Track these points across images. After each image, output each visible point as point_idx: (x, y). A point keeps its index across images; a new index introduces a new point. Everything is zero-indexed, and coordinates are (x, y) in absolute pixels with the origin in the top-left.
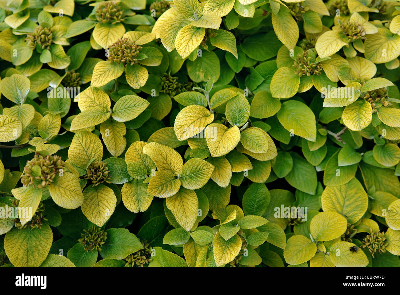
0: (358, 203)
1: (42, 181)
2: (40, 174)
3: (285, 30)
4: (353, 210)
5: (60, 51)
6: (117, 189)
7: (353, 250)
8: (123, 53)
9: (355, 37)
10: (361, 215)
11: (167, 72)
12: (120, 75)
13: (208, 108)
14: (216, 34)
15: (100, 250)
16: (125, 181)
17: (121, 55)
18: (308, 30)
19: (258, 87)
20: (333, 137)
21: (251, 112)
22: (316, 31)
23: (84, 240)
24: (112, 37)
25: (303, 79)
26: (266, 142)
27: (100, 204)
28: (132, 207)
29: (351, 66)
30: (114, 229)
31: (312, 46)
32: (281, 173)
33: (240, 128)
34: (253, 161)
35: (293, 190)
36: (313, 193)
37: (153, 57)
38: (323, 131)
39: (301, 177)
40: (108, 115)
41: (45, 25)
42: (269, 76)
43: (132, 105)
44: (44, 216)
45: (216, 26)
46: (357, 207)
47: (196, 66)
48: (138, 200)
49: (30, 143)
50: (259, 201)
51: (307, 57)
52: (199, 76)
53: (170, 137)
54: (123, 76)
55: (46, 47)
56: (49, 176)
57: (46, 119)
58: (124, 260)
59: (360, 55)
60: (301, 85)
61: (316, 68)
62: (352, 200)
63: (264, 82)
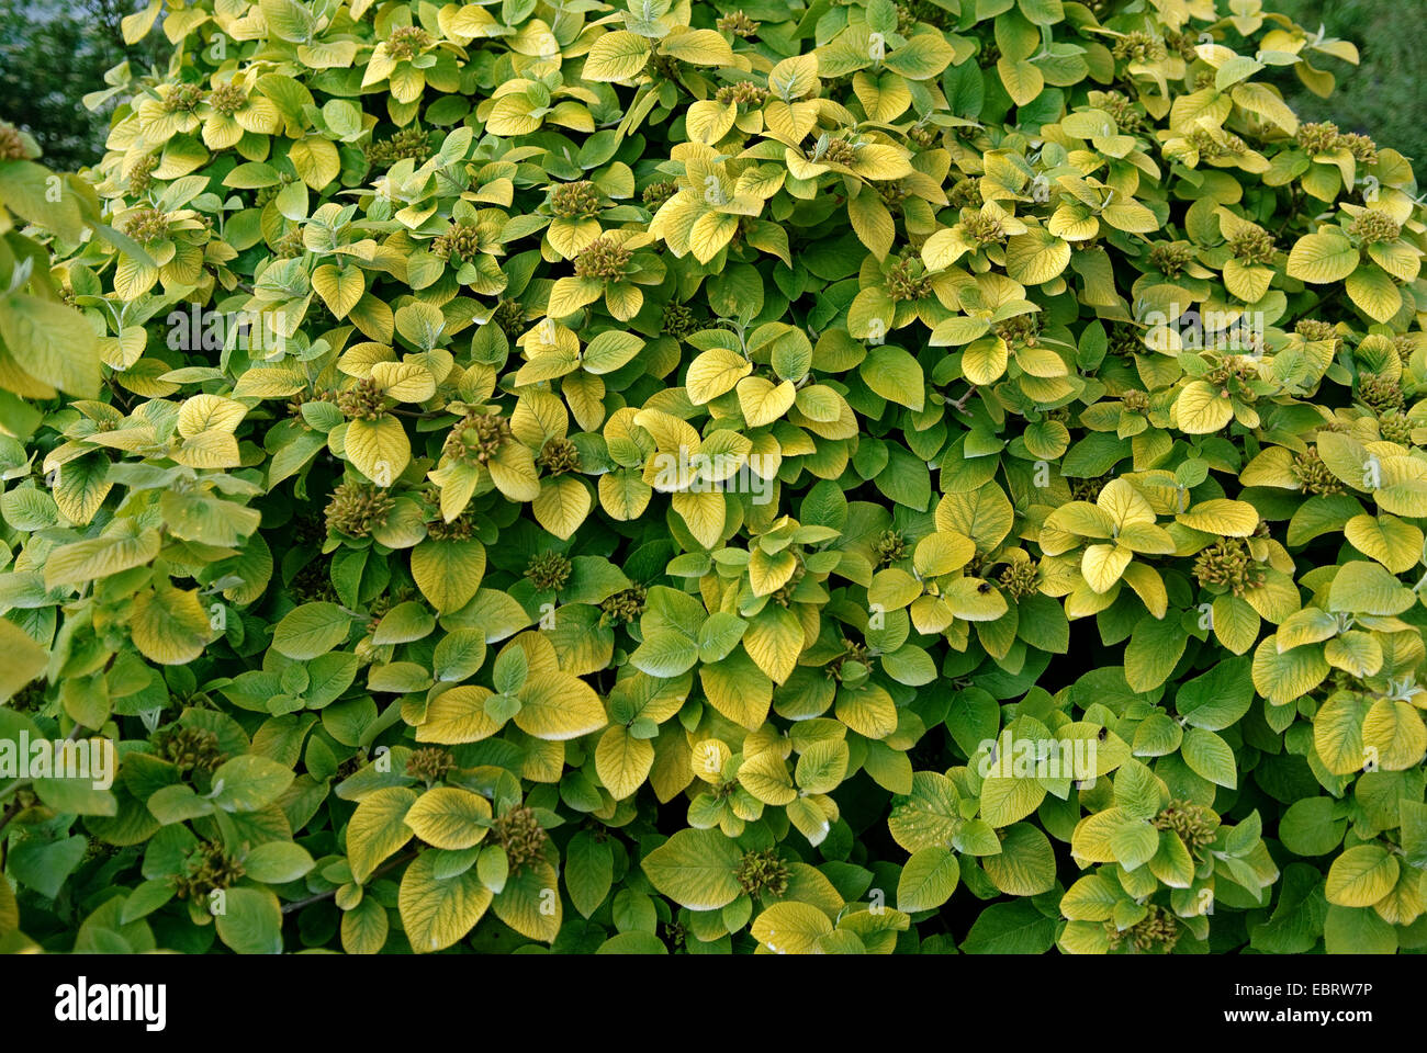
0: (997, 520)
1: (479, 452)
2: (476, 440)
3: (871, 224)
4: (989, 531)
5: (491, 264)
6: (592, 482)
7: (983, 589)
8: (602, 262)
9: (986, 240)
10: (1000, 540)
11: (674, 298)
12: (595, 298)
13: (742, 354)
14: (756, 227)
15: (561, 588)
16: (604, 471)
17: (598, 264)
18: (912, 228)
19: (828, 324)
20: (953, 407)
21: (813, 362)
22: (926, 231)
23: (535, 572)
24: (579, 240)
25: (901, 305)
26: (838, 405)
27: (564, 504)
28: (615, 511)
29: (982, 288)
30: (583, 558)
31: (917, 255)
32: (867, 473)
33: (795, 384)
34: (818, 440)
35: (889, 505)
36: (923, 509)
37: (650, 271)
38: (937, 398)
39: (902, 483)
40: (576, 364)
41: (466, 222)
42: (844, 306)
43: (617, 346)
44: (475, 523)
45: (756, 211)
46: (996, 525)
47: (723, 291)
48: (626, 501)
49: (447, 409)
50: (829, 515)
51: (906, 269)
52: (728, 307)
53: (679, 404)
54: (602, 300)
55: (466, 260)
56: (490, 445)
57: (472, 372)
58: (599, 606)
59: (995, 268)
60: (898, 317)
61: (922, 287)
62: (988, 515)
63: (838, 315)
